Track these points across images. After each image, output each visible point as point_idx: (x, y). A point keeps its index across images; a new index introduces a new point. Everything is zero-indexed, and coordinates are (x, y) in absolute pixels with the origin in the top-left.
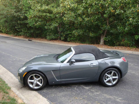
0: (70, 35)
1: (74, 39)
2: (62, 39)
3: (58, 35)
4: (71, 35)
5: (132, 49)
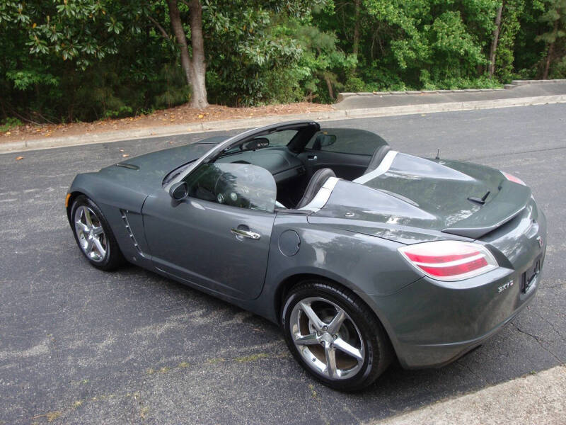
5: (9, 133)
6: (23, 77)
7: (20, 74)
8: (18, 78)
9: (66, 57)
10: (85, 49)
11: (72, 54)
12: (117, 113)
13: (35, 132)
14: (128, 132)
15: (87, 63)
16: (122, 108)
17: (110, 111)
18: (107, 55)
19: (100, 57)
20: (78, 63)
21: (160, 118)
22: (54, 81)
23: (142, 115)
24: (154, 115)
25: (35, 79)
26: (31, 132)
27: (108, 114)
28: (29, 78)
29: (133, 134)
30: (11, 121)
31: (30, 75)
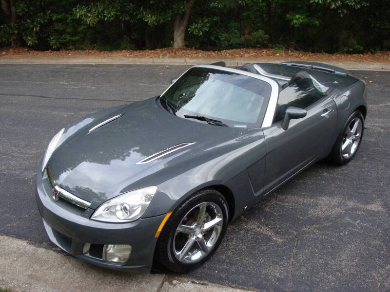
0: (59, 26)
1: (75, 38)
2: (30, 43)
3: (10, 27)
4: (60, 24)
5: (278, 54)
6: (299, 18)
7: (298, 16)
8: (296, 19)
9: (333, 6)
10: (347, 2)
11: (337, 4)
12: (351, 50)
13: (295, 55)
14: (365, 65)
15: (345, 12)
16: (356, 47)
17: (347, 48)
18: (362, 7)
19: (356, 8)
20: (339, 11)
21: (385, 57)
22: (317, 22)
23: (369, 53)
24: (378, 54)
25: (306, 20)
26: (292, 55)
27: (345, 50)
28: (302, 19)
29: (368, 67)
30: (279, 46)
31: (303, 17)
